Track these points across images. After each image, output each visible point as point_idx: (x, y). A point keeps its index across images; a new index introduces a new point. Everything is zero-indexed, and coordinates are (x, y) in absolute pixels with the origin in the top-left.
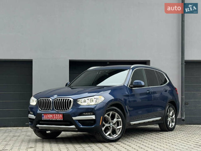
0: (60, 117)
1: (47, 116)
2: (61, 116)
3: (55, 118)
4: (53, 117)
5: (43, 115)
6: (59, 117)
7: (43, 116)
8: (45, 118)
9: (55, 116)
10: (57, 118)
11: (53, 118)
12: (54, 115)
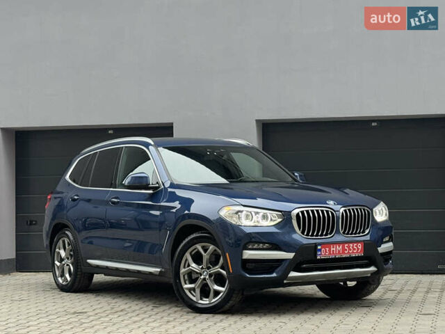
0: (358, 249)
1: (330, 250)
2: (360, 246)
3: (349, 252)
4: (344, 249)
5: (319, 247)
6: (356, 250)
7: (320, 250)
8: (323, 254)
9: (349, 247)
10: (353, 252)
11: (343, 252)
12: (346, 245)
